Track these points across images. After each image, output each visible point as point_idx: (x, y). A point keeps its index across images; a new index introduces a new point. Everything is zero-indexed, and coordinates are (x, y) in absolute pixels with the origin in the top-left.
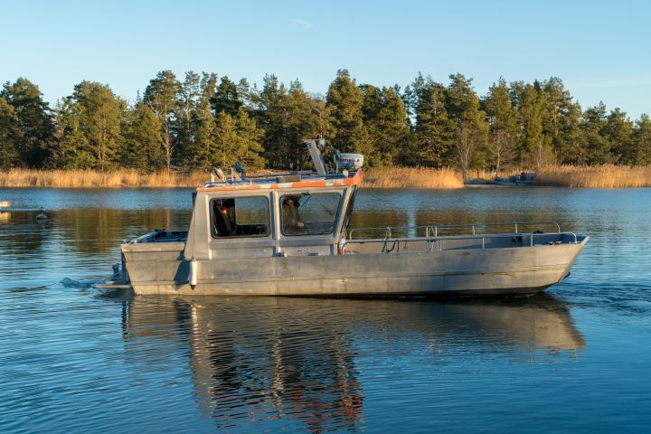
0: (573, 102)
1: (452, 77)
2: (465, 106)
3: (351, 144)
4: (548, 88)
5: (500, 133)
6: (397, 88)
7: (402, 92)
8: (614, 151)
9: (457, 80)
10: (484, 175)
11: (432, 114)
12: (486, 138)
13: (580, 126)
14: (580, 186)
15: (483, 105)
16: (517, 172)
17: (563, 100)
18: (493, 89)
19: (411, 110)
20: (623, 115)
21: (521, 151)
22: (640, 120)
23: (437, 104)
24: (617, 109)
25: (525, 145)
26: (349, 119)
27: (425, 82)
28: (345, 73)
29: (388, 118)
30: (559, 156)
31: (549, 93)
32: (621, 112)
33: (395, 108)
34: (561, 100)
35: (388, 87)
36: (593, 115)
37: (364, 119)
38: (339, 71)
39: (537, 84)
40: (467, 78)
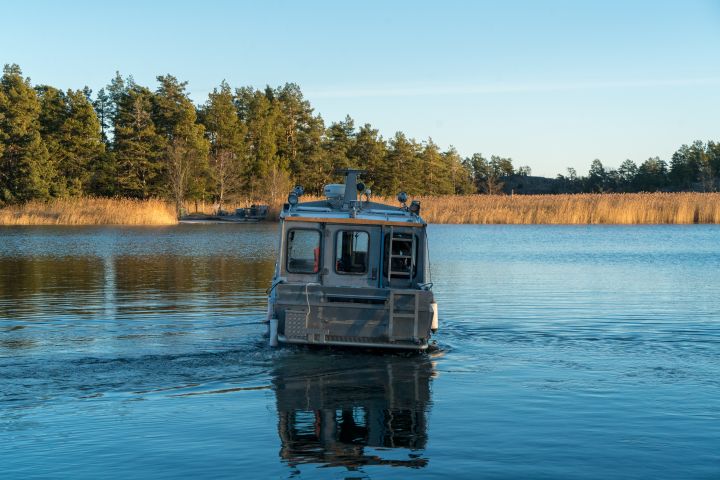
0: (314, 115)
1: (160, 79)
2: (178, 118)
3: (25, 165)
4: (283, 97)
5: (224, 154)
6: (87, 92)
7: (94, 97)
8: (364, 178)
9: (167, 83)
10: (204, 208)
11: (135, 128)
12: (206, 159)
13: (324, 146)
15: (201, 117)
16: (245, 204)
17: (303, 112)
18: (214, 96)
19: (107, 121)
20: (375, 132)
21: (251, 176)
22: (395, 140)
23: (141, 114)
24: (367, 126)
25: (255, 170)
26: (22, 132)
27: (125, 85)
28: (16, 69)
29: (75, 132)
30: (298, 184)
31: (284, 103)
32: (371, 129)
33: (85, 119)
34: (300, 113)
35: (74, 91)
36: (339, 131)
37: (43, 133)
38: (7, 67)
39: (269, 91)
40: (180, 81)
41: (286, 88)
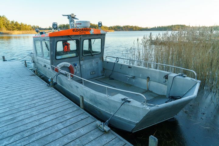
0: (8, 20)
4: (3, 17)
8: (17, 28)
14: (11, 34)
30: (7, 29)
36: (12, 22)
41: (3, 16)
